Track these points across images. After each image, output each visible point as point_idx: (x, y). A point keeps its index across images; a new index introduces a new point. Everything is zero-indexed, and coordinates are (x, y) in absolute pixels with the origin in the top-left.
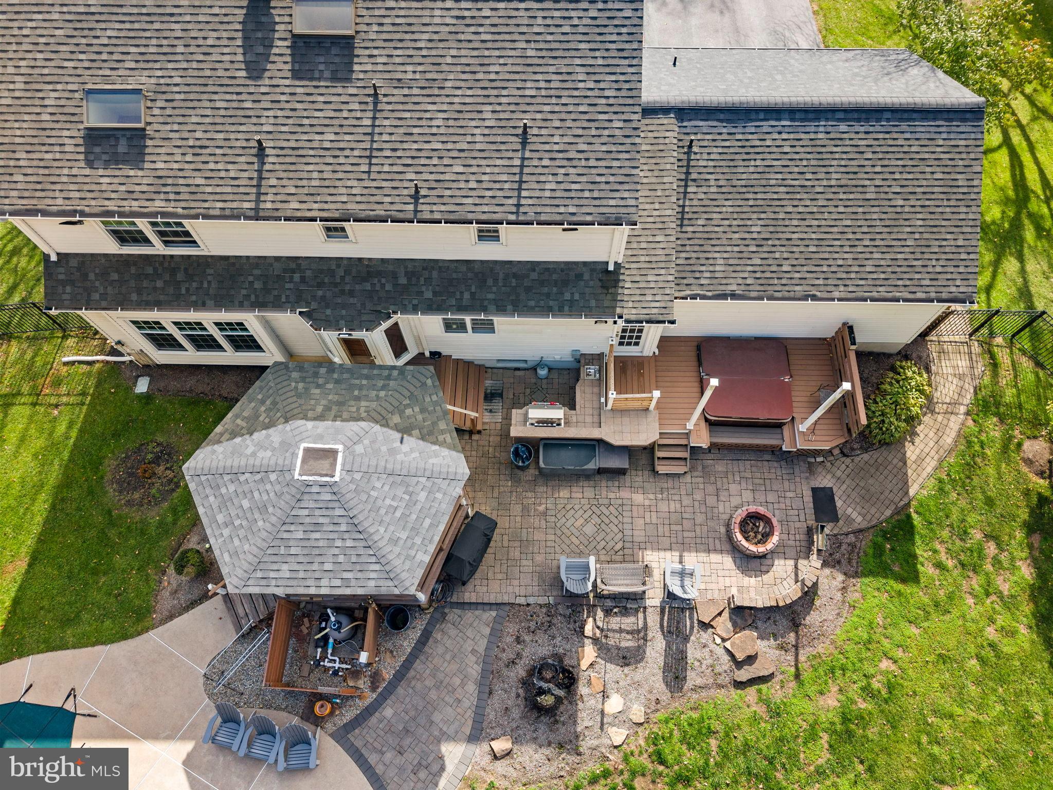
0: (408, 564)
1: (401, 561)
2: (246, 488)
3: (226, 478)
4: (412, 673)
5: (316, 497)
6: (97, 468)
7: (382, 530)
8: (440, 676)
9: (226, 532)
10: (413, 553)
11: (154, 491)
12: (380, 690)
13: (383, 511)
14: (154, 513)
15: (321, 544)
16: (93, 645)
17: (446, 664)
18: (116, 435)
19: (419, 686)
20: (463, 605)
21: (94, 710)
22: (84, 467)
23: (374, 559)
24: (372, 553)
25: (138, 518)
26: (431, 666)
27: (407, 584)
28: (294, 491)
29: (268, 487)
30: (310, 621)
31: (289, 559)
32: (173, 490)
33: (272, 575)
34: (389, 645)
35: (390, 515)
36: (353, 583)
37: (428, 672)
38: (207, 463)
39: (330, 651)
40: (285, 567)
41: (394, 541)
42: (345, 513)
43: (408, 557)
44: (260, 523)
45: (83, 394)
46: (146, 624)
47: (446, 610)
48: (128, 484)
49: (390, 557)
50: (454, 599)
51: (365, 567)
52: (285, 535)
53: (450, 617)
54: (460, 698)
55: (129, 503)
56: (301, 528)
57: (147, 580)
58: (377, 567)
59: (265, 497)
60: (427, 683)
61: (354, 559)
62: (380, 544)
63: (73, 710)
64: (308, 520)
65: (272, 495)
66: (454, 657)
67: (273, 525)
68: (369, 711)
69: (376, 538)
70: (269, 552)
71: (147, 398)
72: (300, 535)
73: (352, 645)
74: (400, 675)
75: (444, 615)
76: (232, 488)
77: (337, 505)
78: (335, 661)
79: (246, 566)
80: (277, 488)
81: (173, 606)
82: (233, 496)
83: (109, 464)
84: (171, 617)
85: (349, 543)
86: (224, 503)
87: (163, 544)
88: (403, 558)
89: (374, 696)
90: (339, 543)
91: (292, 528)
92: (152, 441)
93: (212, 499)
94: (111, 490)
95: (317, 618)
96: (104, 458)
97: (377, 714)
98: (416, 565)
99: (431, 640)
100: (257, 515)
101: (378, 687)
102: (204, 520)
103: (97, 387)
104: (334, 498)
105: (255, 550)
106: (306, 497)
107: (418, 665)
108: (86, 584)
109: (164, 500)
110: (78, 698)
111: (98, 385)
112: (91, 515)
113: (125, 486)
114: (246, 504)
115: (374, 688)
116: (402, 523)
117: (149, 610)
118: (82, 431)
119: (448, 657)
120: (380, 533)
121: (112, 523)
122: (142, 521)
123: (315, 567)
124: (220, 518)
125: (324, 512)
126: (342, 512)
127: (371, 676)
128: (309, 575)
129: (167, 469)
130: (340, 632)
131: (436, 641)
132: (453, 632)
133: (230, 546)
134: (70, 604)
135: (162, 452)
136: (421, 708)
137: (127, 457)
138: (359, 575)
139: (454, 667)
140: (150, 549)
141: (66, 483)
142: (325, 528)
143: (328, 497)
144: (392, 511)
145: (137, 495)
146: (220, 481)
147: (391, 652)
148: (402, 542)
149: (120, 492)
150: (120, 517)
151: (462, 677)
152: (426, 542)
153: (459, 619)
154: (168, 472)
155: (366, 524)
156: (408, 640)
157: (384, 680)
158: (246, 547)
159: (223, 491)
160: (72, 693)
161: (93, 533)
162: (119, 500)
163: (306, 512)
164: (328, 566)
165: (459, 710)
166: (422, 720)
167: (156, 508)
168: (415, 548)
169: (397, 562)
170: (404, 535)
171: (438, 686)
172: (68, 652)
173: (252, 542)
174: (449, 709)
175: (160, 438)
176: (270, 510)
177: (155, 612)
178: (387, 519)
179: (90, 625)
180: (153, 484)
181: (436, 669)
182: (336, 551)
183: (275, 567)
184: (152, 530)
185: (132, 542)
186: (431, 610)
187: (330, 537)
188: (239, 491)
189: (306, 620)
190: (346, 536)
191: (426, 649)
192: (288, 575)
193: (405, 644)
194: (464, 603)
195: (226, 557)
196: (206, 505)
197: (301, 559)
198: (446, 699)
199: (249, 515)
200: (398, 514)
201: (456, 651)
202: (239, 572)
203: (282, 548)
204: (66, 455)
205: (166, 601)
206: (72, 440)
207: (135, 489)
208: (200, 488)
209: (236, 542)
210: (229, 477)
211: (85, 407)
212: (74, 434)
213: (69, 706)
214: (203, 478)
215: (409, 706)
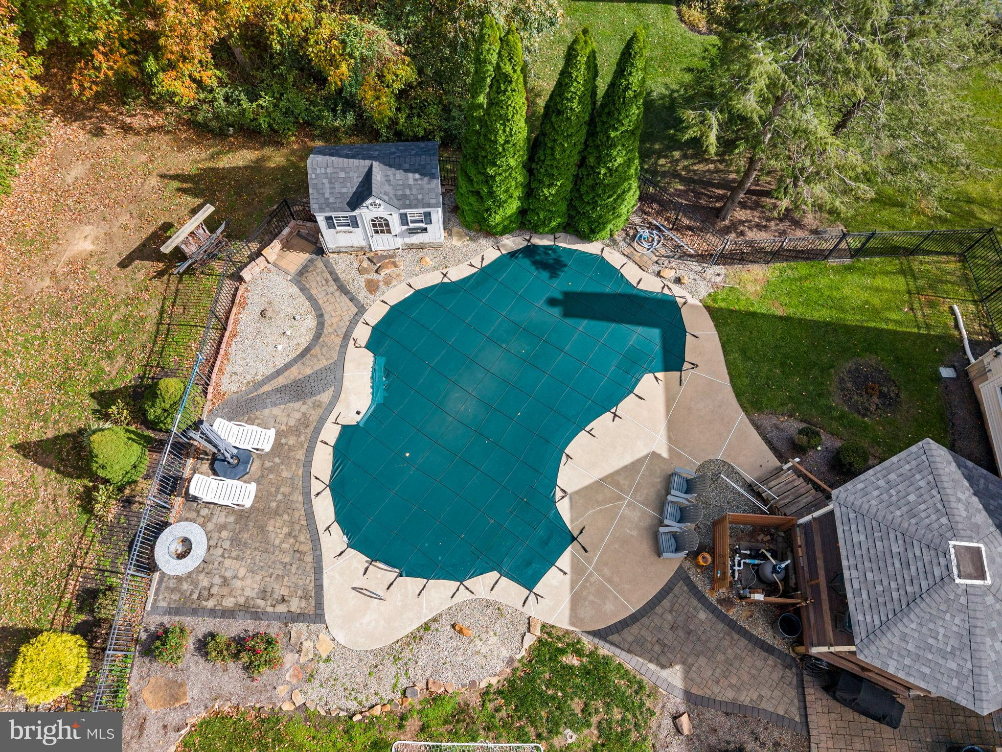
0: (883, 651)
1: (887, 646)
2: (926, 497)
3: (930, 478)
4: (736, 636)
5: (935, 561)
6: (866, 351)
7: (913, 626)
8: (737, 664)
9: (881, 483)
10: (895, 656)
11: (856, 397)
12: (719, 607)
13: (931, 626)
14: (837, 401)
15: (890, 569)
16: (729, 373)
17: (747, 669)
18: (898, 359)
19: (726, 643)
20: (801, 686)
21: (684, 383)
22: (865, 340)
23: (884, 619)
24: (890, 617)
25: (831, 389)
26: (744, 655)
27: (866, 652)
28: (937, 541)
29: (934, 517)
30: (768, 541)
31: (870, 540)
32: (859, 412)
33: (853, 527)
34: (757, 615)
35: (929, 633)
36: (858, 600)
37: (739, 652)
38: (938, 459)
39: (747, 561)
40: (862, 537)
41: (904, 638)
42: (924, 591)
43: (890, 652)
44: (898, 513)
45: (928, 327)
46: (750, 410)
47: (794, 669)
48: (858, 377)
49: (889, 635)
50: (806, 678)
51: (875, 611)
52: (892, 536)
53: (788, 673)
54: (720, 684)
55: (842, 380)
56: (902, 550)
57: (782, 405)
58: (877, 622)
59: (923, 515)
60: (729, 651)
61: (881, 600)
62: (900, 625)
63: (684, 368)
64: (911, 555)
65: (927, 521)
66: (753, 677)
67: (900, 525)
68: (702, 598)
69: (905, 620)
70: (874, 523)
71: (938, 378)
72: (895, 549)
73: (753, 579)
74: (732, 625)
75: (789, 667)
76: (922, 483)
77: (931, 582)
78: (739, 565)
79: (858, 503)
80: (935, 526)
81: (766, 428)
82: (916, 485)
83: (871, 359)
84: (758, 428)
85: (895, 595)
86: (908, 478)
87: (813, 412)
88: (890, 647)
89: (714, 602)
90: (893, 585)
91: (900, 542)
92: (899, 389)
93: (908, 467)
94: (850, 365)
95: (771, 546)
96: (876, 353)
97: (700, 605)
98: (884, 660)
99: (766, 654)
100: (904, 509)
101: (721, 605)
102: (886, 463)
103: (937, 337)
104: (938, 580)
105: (873, 510)
106: (933, 553)
107: (743, 642)
108: (773, 360)
109: (850, 407)
110: (692, 371)
111: (938, 337)
112: (827, 353)
113: (855, 374)
114: (912, 498)
115: (720, 601)
116: (922, 645)
117: (760, 410)
118: (895, 332)
119: (754, 671)
120: (910, 625)
121: (823, 370)
122: (829, 392)
123: (867, 564)
124: (892, 476)
125: (921, 570)
126: (925, 587)
127: (729, 598)
128: (859, 559)
129: (877, 405)
130: (773, 572)
131: (765, 660)
132: (776, 676)
133: (870, 488)
134: (757, 352)
135: (891, 398)
136: (708, 645)
137: (881, 372)
138: (866, 605)
139: (746, 678)
140: (807, 402)
141: (849, 330)
142: (905, 572)
143: (937, 573)
144: (933, 635)
145: (849, 385)
146: (925, 473)
147: (751, 616)
148: (903, 645)
149: (849, 372)
150: (829, 375)
151: (738, 685)
152: (907, 670)
153: (788, 683)
154: (875, 407)
155: (917, 610)
156: (762, 631)
157: (728, 610)
158: (874, 502)
159: (918, 477)
160: (694, 366)
161: (813, 357)
162: (843, 372)
163: (918, 553)
164: (869, 576)
165: (710, 682)
166: (699, 647)
167: (841, 402)
168: (900, 659)
169: (885, 641)
170: (910, 647)
171: (728, 662)
172: (722, 357)
173: (879, 506)
174: (710, 673)
175: (903, 396)
176: (913, 521)
177: (759, 414)
178: (925, 630)
179: (743, 369)
180: (862, 396)
181: (742, 660)
182: (885, 583)
183: (861, 528)
184: (823, 402)
185: (811, 388)
186: (793, 655)
187: (898, 577)
188: (922, 491)
189: (768, 538)
190: (902, 592)
191: (758, 650)
192: (856, 540)
193: (760, 629)
194: (804, 688)
195: (861, 486)
196: (901, 463)
197: (872, 551)
198: (718, 670)
199: (903, 501)
200: (931, 641)
201: (759, 679)
202: (851, 499)
203: (880, 534)
204: (872, 324)
205: (768, 421)
206: (885, 327)
207: (855, 383)
208: (914, 456)
209: (876, 493)
210: (932, 480)
211: (915, 330)
212: (891, 326)
213: (686, 366)
214: (924, 457)
215: (709, 634)
